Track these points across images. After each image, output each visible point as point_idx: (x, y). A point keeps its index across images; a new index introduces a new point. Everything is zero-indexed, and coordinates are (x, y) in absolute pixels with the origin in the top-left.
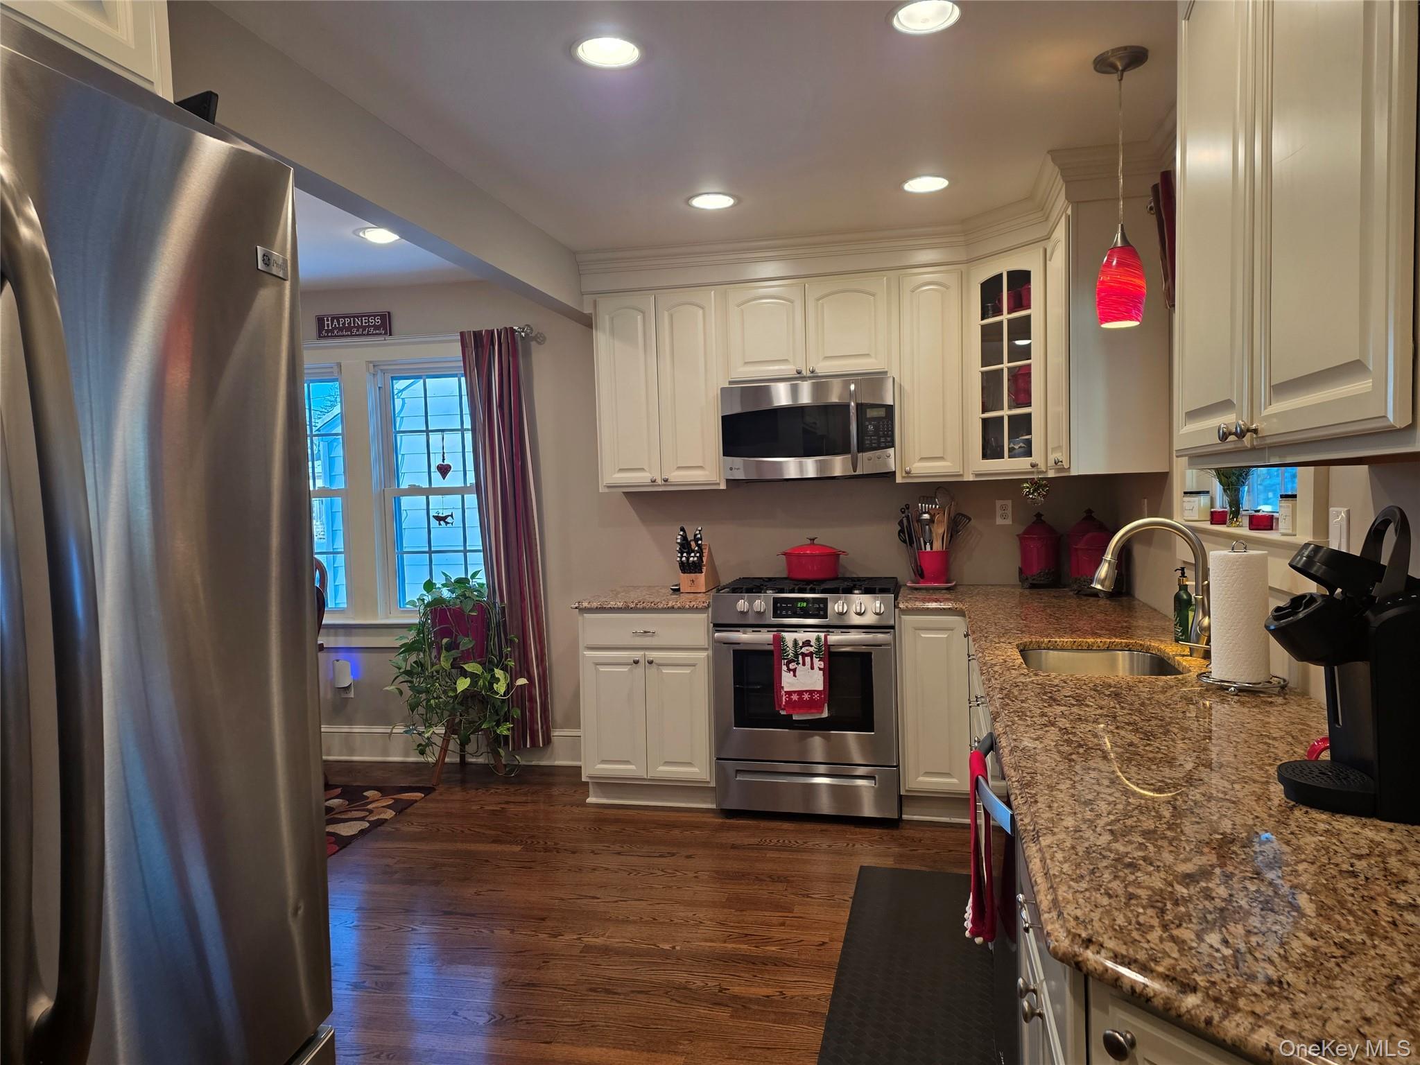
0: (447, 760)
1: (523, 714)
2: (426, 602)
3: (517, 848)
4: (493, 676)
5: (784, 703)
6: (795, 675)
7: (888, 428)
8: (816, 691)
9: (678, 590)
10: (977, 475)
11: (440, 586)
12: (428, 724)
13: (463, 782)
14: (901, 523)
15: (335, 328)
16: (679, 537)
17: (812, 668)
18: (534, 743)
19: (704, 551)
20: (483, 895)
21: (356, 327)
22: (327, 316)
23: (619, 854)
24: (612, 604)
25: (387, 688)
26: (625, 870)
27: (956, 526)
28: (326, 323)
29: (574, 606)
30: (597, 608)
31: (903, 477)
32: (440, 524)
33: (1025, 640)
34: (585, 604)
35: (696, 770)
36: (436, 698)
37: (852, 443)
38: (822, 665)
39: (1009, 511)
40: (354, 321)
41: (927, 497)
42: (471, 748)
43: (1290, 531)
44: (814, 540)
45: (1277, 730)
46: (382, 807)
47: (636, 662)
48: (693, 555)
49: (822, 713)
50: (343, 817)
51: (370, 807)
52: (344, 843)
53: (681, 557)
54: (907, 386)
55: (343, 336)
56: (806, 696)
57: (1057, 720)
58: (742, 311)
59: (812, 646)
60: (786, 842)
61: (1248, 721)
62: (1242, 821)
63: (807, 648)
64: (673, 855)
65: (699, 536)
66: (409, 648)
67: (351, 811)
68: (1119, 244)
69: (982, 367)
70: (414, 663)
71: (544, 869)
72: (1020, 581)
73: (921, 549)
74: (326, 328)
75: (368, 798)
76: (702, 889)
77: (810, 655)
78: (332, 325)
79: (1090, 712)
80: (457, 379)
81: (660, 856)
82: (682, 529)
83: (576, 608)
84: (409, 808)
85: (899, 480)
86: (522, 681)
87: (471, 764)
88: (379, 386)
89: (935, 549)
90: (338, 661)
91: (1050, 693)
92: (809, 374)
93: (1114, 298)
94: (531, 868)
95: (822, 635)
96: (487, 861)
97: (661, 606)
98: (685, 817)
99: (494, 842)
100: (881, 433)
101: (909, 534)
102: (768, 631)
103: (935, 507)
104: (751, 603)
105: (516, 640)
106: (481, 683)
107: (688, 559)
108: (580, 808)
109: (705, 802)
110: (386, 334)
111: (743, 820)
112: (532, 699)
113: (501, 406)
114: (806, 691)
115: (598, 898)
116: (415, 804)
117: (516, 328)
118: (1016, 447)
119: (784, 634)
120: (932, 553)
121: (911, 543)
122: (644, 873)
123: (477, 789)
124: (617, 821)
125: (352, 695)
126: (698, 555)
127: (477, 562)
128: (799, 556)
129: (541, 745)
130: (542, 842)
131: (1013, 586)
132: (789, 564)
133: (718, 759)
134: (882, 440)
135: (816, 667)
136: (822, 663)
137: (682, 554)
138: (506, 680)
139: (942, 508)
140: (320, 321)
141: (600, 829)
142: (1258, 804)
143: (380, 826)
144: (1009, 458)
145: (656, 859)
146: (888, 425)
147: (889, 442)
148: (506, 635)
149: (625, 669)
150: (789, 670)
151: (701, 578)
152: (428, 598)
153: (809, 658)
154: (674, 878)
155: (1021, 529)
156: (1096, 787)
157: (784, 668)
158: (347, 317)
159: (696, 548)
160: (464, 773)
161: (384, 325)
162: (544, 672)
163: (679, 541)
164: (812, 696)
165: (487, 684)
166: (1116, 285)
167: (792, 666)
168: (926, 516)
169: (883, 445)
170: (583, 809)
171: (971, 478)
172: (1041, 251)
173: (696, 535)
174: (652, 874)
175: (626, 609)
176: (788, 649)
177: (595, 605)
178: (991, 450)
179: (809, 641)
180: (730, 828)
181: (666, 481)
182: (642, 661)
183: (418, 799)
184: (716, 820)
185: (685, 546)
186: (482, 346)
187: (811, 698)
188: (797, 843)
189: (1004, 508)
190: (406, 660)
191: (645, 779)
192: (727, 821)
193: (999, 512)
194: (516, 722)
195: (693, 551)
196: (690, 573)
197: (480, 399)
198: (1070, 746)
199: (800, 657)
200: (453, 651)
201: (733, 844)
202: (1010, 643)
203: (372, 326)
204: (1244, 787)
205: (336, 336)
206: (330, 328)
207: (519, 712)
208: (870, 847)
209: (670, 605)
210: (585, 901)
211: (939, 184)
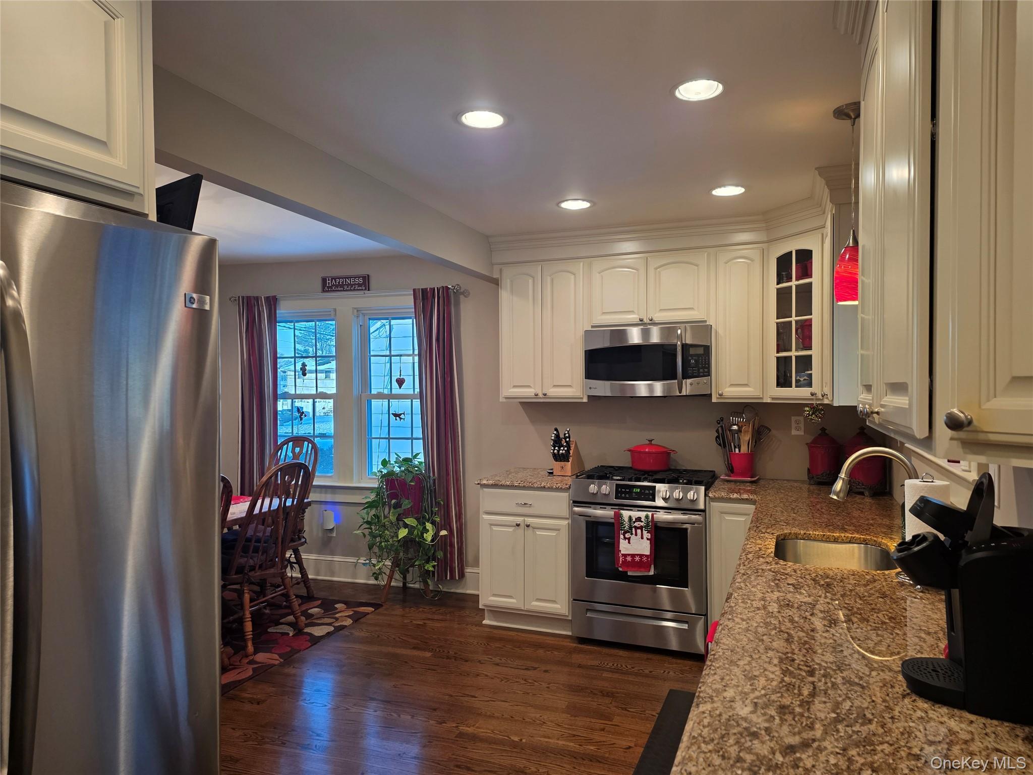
0: (392, 584)
1: (445, 555)
2: (383, 473)
3: (428, 654)
4: (425, 527)
5: (621, 563)
6: (629, 543)
7: (705, 362)
8: (645, 555)
9: (552, 473)
10: (773, 399)
11: (394, 463)
12: (380, 558)
13: (404, 601)
14: (717, 431)
15: (334, 285)
16: (553, 435)
17: (642, 538)
18: (452, 577)
19: (571, 445)
20: (398, 688)
21: (346, 285)
22: (329, 277)
23: (498, 665)
24: (503, 482)
25: (355, 532)
26: (498, 678)
27: (759, 434)
28: (328, 282)
29: (477, 482)
30: (492, 484)
31: (718, 398)
32: (396, 419)
33: (786, 531)
34: (485, 482)
35: (558, 606)
36: (386, 541)
37: (678, 371)
38: (649, 536)
39: (802, 425)
40: (346, 280)
41: (737, 413)
42: (409, 577)
43: (967, 468)
44: (651, 441)
45: (936, 626)
46: (345, 616)
47: (518, 525)
48: (562, 448)
49: (649, 571)
50: (318, 622)
51: (337, 615)
52: (315, 640)
53: (554, 450)
54: (721, 332)
55: (338, 290)
56: (637, 559)
57: (770, 604)
58: (602, 276)
59: (642, 522)
60: (619, 665)
61: (917, 616)
62: (860, 704)
63: (638, 523)
64: (535, 669)
65: (567, 435)
66: (371, 505)
67: (324, 618)
68: (851, 245)
69: (777, 319)
70: (373, 515)
71: (443, 672)
72: (808, 479)
73: (732, 451)
74: (328, 285)
75: (336, 609)
76: (551, 697)
77: (641, 528)
78: (331, 283)
79: (799, 599)
80: (411, 320)
81: (526, 669)
82: (556, 430)
83: (478, 484)
84: (362, 619)
85: (714, 400)
86: (443, 533)
87: (410, 588)
88: (361, 324)
89: (742, 451)
90: (326, 511)
91: (779, 580)
92: (649, 322)
93: (845, 284)
94: (435, 670)
95: (650, 514)
96: (406, 662)
97: (536, 485)
98: (550, 641)
99: (414, 648)
100: (700, 365)
101: (724, 440)
102: (612, 508)
103: (743, 420)
104: (600, 487)
105: (442, 503)
106: (416, 532)
107: (558, 451)
108: (477, 627)
109: (565, 630)
110: (366, 289)
111: (590, 646)
112: (452, 545)
113: (438, 340)
114: (637, 555)
115: (476, 697)
116: (367, 616)
117: (450, 286)
118: (802, 379)
119: (623, 512)
120: (740, 455)
121: (725, 446)
122: (512, 681)
123: (410, 608)
124: (501, 639)
125: (334, 535)
126: (566, 449)
127: (419, 447)
128: (640, 452)
129: (457, 579)
130: (446, 651)
131: (803, 482)
132: (633, 457)
133: (574, 600)
134: (701, 370)
135: (645, 537)
136: (649, 535)
137: (554, 448)
138: (433, 531)
139: (748, 421)
140: (324, 280)
141: (488, 644)
142: (881, 690)
143: (341, 630)
144: (796, 387)
145: (522, 671)
146: (705, 360)
147: (706, 372)
148: (435, 499)
149: (511, 529)
150: (625, 538)
151: (568, 465)
152: (385, 471)
153: (640, 530)
154: (532, 687)
155: (810, 439)
156: (766, 666)
157: (622, 536)
158: (341, 278)
159: (565, 444)
160: (405, 595)
161: (365, 283)
162: (461, 525)
163: (553, 438)
164: (642, 559)
165: (420, 534)
166: (847, 275)
167: (627, 535)
168: (735, 427)
169: (701, 374)
170: (480, 628)
171: (769, 401)
172: (820, 236)
173: (565, 434)
174: (517, 682)
175: (512, 487)
176: (625, 523)
177: (491, 482)
178: (783, 381)
179: (641, 518)
180: (581, 651)
181: (545, 395)
182: (522, 525)
183: (369, 612)
184: (572, 645)
185: (557, 442)
186: (427, 299)
187: (641, 560)
188: (627, 667)
189: (797, 422)
190: (368, 514)
191: (522, 610)
192: (580, 646)
193: (794, 425)
194: (440, 561)
195: (563, 446)
196: (561, 461)
197: (425, 335)
198: (767, 628)
199: (634, 529)
200: (398, 509)
201: (580, 664)
202: (772, 534)
203: (357, 284)
204: (879, 674)
205: (333, 291)
206: (330, 285)
207: (442, 553)
208: (681, 675)
209: (542, 485)
210: (466, 699)
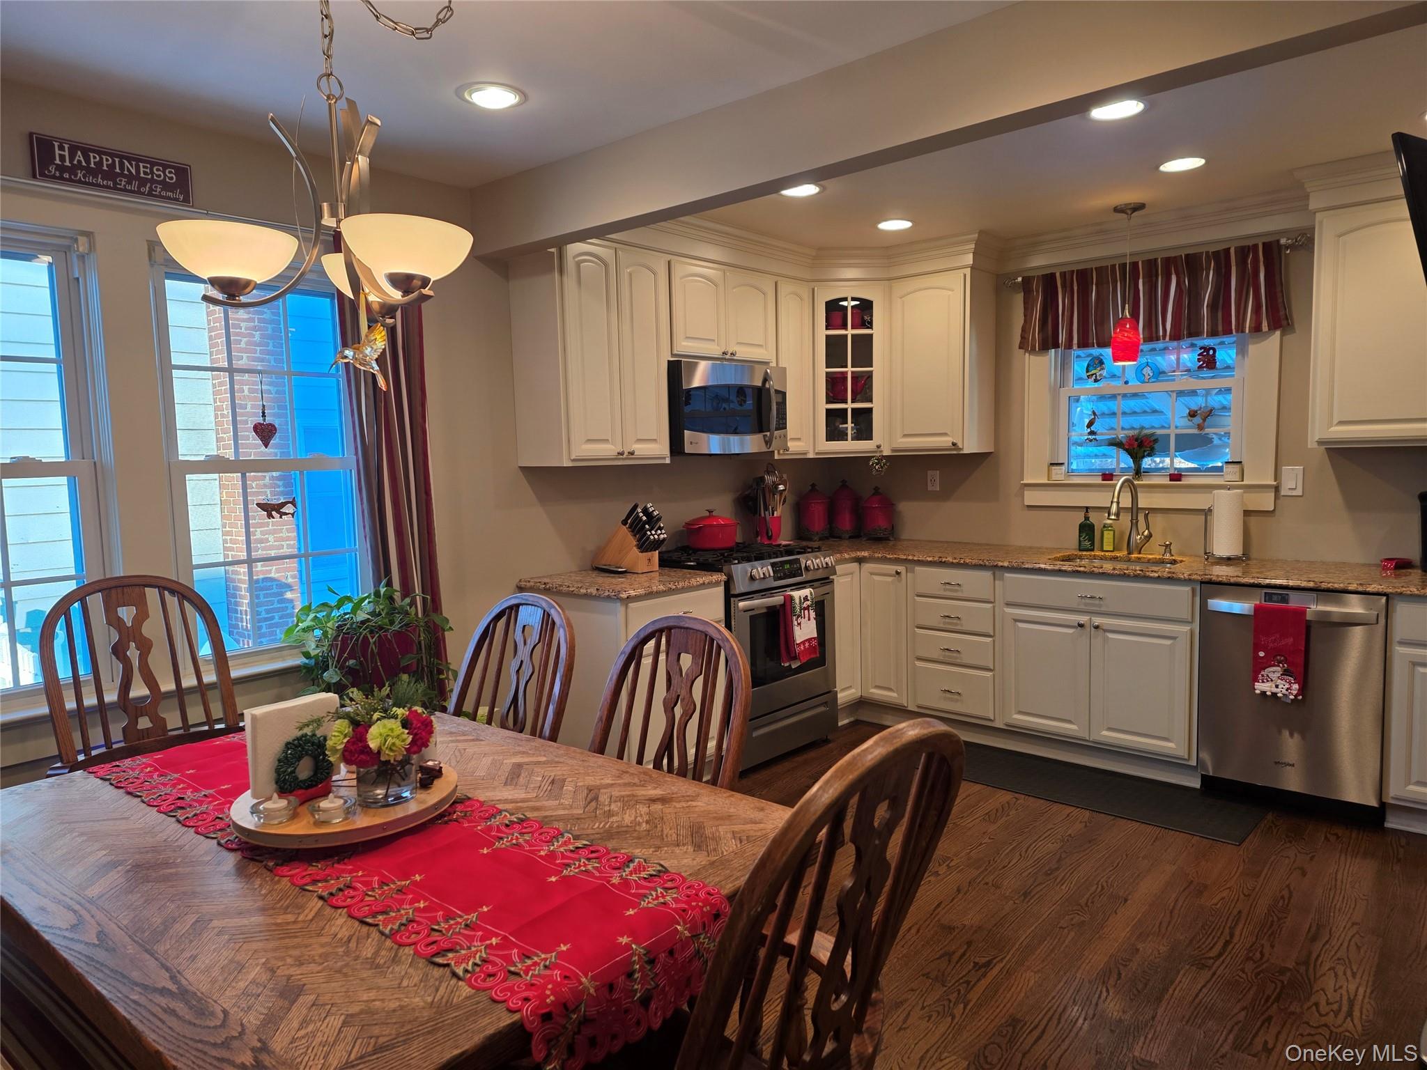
5: (797, 654)
6: (800, 628)
7: (783, 412)
8: (813, 638)
10: (822, 453)
17: (809, 619)
31: (781, 455)
38: (815, 615)
44: (712, 512)
48: (659, 532)
56: (807, 644)
59: (809, 600)
63: (806, 602)
69: (826, 369)
77: (808, 608)
85: (776, 457)
92: (730, 356)
100: (781, 415)
107: (658, 536)
114: (807, 640)
118: (867, 432)
134: (781, 421)
135: (812, 617)
144: (852, 440)
146: (783, 409)
147: (783, 424)
151: (655, 556)
153: (807, 611)
157: (796, 623)
164: (811, 643)
167: (799, 620)
169: (781, 426)
172: (883, 288)
176: (796, 606)
178: (834, 434)
179: (807, 596)
181: (631, 453)
196: (651, 551)
199: (802, 611)
211: (904, 225)
